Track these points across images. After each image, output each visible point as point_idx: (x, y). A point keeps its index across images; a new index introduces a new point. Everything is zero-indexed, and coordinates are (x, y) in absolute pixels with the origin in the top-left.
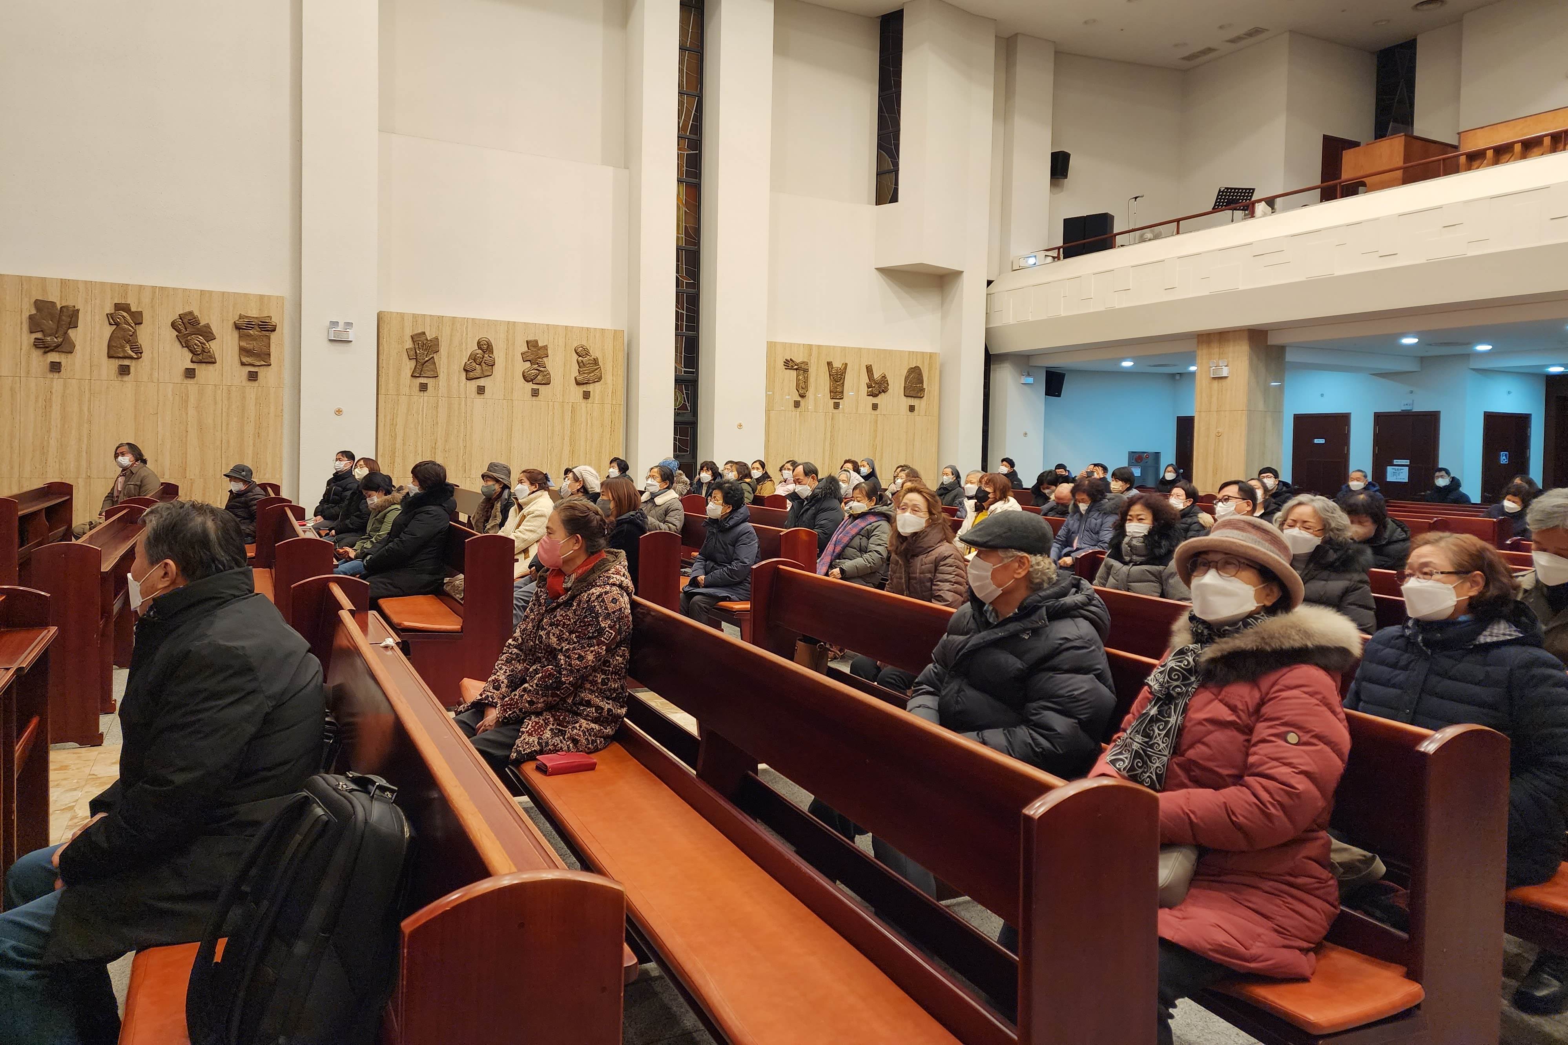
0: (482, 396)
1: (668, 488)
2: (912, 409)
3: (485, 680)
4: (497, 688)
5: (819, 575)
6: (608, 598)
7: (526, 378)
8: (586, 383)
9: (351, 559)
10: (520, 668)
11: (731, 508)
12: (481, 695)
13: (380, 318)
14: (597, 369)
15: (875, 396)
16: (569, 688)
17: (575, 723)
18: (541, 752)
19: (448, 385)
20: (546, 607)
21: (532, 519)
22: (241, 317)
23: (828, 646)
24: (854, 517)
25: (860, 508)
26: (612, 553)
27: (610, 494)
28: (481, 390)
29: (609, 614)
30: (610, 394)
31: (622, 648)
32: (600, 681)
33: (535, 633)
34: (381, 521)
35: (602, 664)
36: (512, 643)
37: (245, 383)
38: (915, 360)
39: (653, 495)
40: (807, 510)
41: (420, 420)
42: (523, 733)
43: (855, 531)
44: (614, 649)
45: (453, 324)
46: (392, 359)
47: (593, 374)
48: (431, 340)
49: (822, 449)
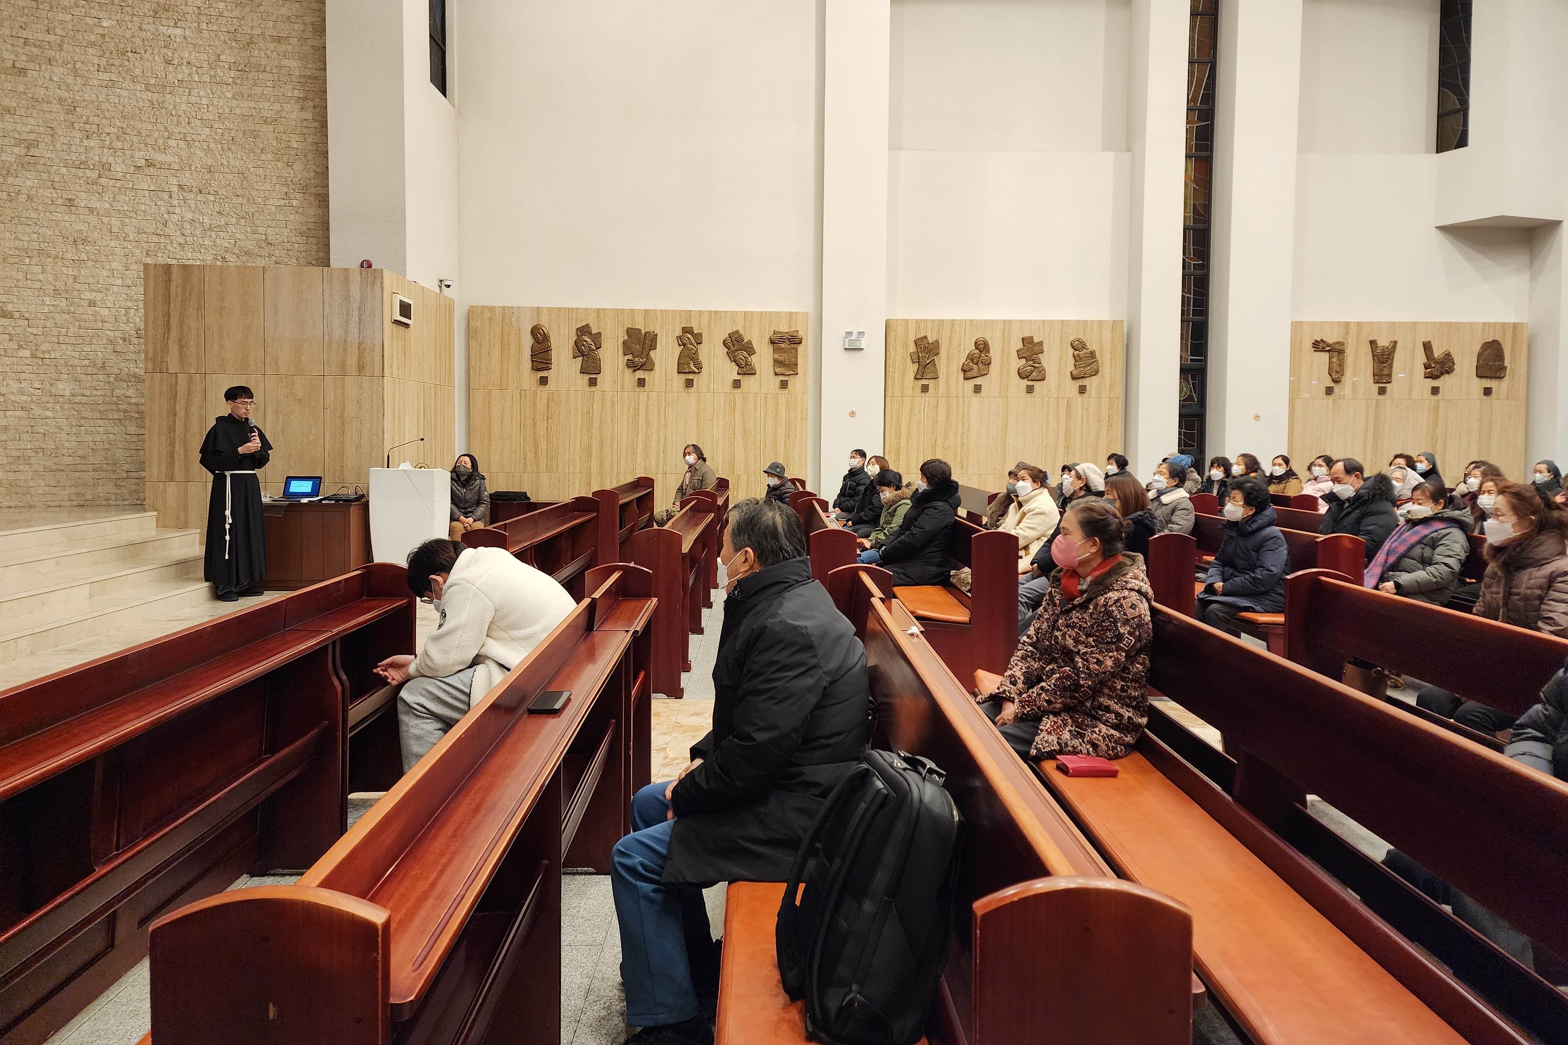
0: (978, 395)
1: (1177, 486)
2: (1487, 392)
3: (1002, 675)
4: (1014, 683)
5: (1367, 588)
6: (1126, 604)
7: (1022, 375)
8: (1083, 377)
10: (1036, 666)
11: (1254, 511)
12: (998, 688)
13: (888, 325)
14: (1094, 362)
15: (1435, 377)
16: (1087, 692)
17: (1094, 727)
18: (1061, 752)
19: (948, 385)
20: (1061, 608)
21: (1033, 517)
22: (775, 332)
24: (1413, 523)
25: (1422, 512)
26: (1128, 556)
27: (1115, 493)
28: (977, 389)
29: (1128, 620)
30: (1107, 388)
31: (1142, 656)
32: (1119, 687)
33: (1050, 633)
34: (892, 515)
35: (1121, 670)
36: (1028, 640)
37: (778, 390)
38: (1492, 333)
39: (1160, 493)
40: (1349, 513)
41: (922, 419)
42: (1042, 730)
43: (1415, 539)
44: (1135, 656)
45: (952, 326)
46: (897, 363)
47: (1089, 368)
48: (932, 344)
49: (1365, 441)
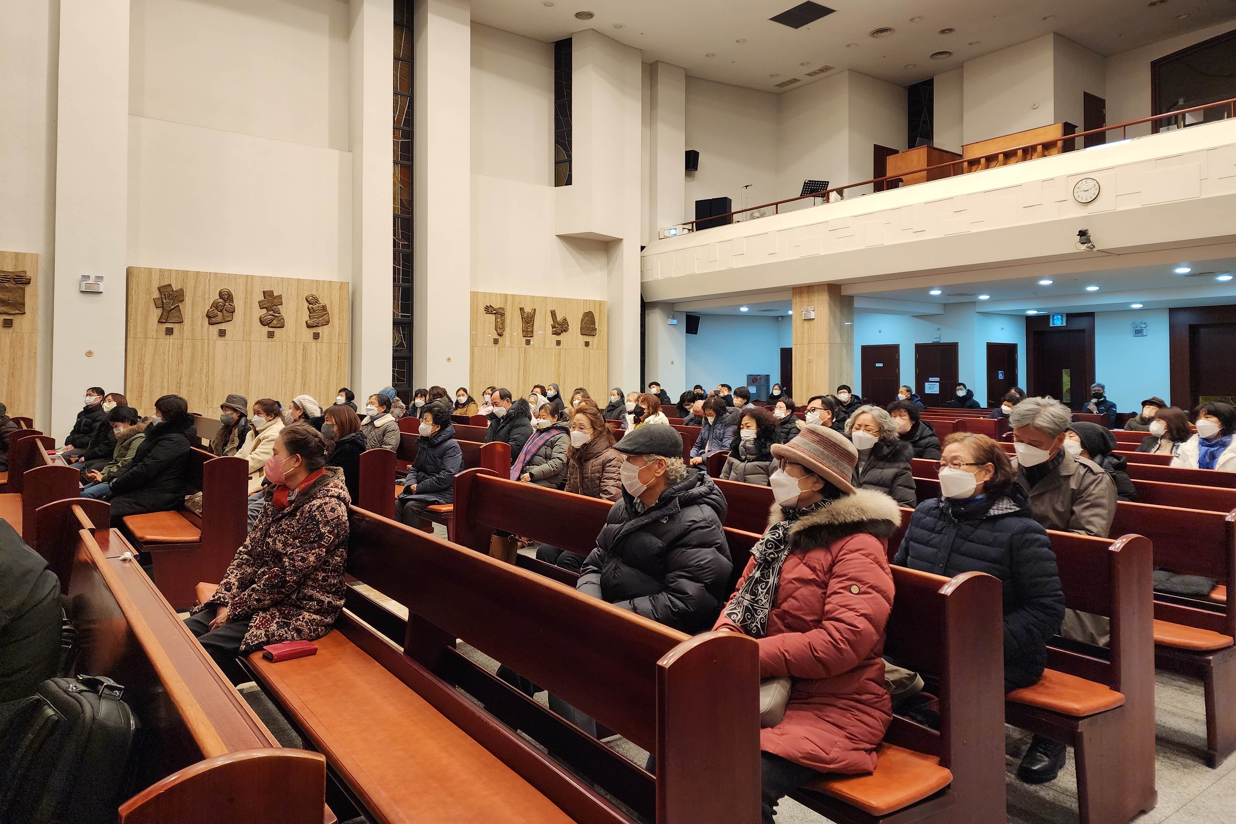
0: (223, 338)
1: (386, 412)
2: (587, 344)
3: (218, 583)
4: (229, 590)
5: (512, 480)
6: (327, 508)
7: (263, 322)
8: (316, 326)
9: (99, 483)
10: (249, 571)
11: (440, 427)
12: (214, 596)
13: (129, 273)
14: (325, 314)
15: (558, 334)
16: (293, 586)
17: (299, 616)
18: (268, 643)
19: (193, 329)
20: (273, 518)
21: (267, 443)
23: (517, 537)
24: (541, 431)
25: (545, 423)
26: (331, 470)
27: (333, 420)
29: (328, 522)
30: (337, 335)
31: (340, 550)
32: (320, 578)
33: (263, 541)
34: (127, 448)
35: (322, 564)
36: (243, 550)
38: (588, 307)
39: (373, 419)
40: (503, 427)
41: (166, 360)
42: (251, 627)
43: (542, 442)
44: (333, 550)
45: (197, 277)
46: (140, 307)
47: (322, 319)
48: (176, 291)
49: (518, 377)
